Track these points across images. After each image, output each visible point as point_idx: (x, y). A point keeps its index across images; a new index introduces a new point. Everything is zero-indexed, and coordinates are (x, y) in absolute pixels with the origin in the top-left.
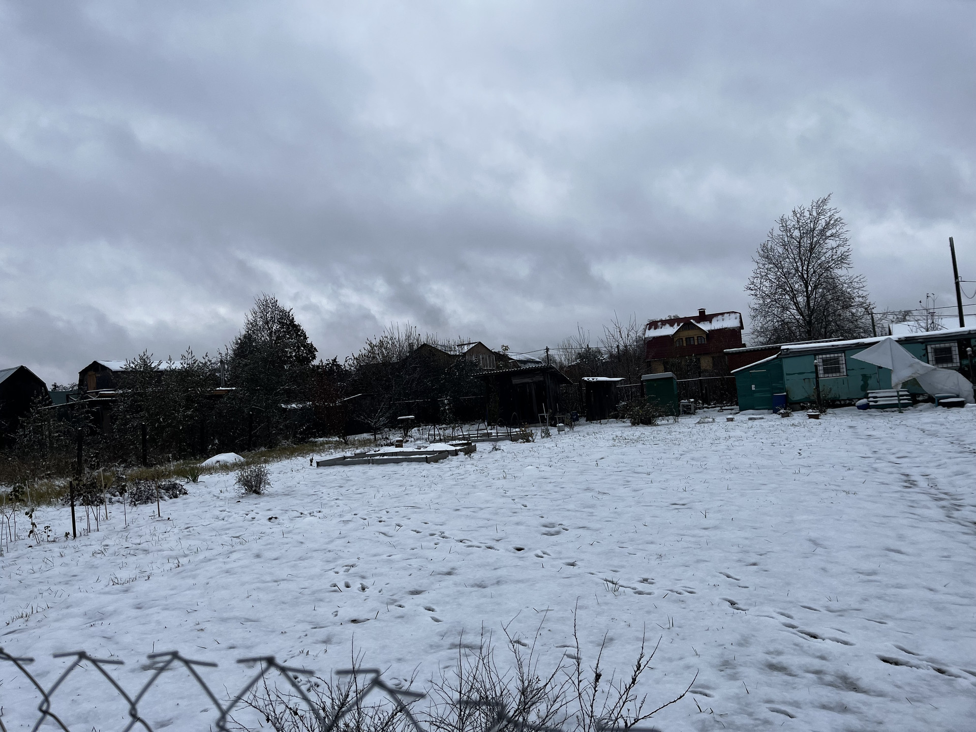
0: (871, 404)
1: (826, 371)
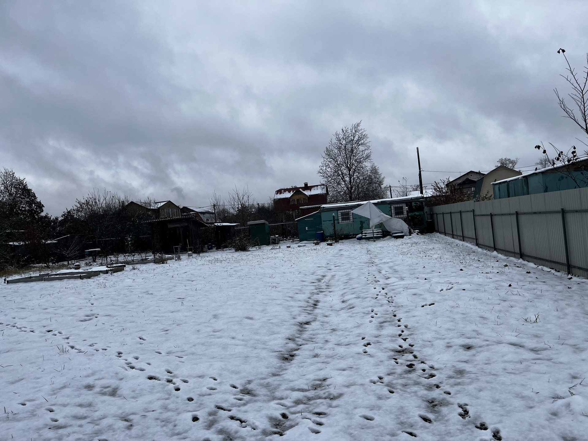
1: (343, 219)
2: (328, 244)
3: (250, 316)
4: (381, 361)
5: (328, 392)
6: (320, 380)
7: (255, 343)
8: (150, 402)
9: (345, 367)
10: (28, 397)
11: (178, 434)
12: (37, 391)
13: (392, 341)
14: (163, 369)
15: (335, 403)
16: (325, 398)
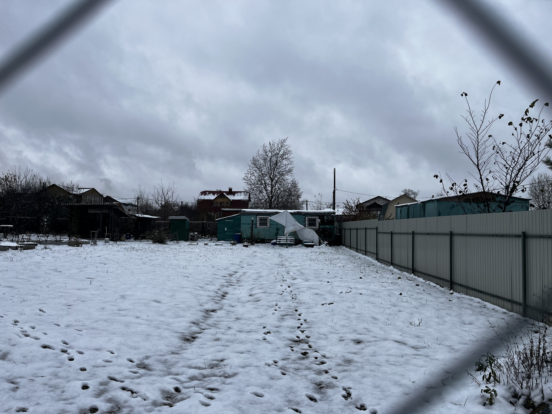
0: (277, 242)
1: (261, 224)
2: (244, 246)
3: (158, 300)
4: (278, 348)
5: (223, 370)
6: (218, 361)
7: (159, 324)
8: (40, 369)
9: (244, 350)
11: (64, 400)
13: (291, 332)
14: (59, 340)
15: (228, 380)
16: (220, 376)
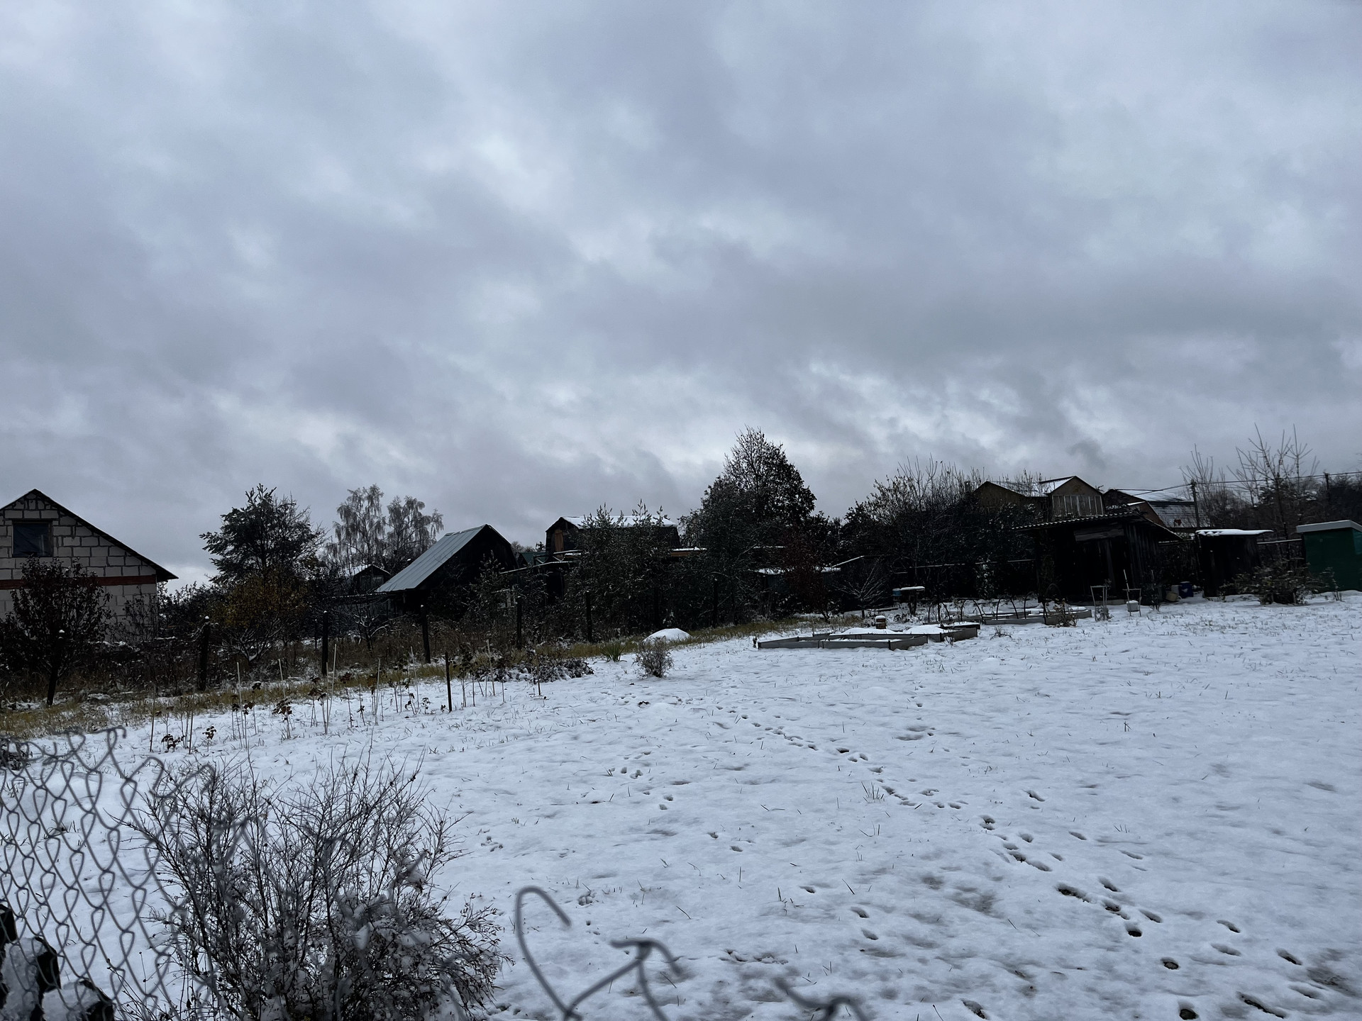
3: (1323, 783)
10: (818, 878)
12: (833, 869)
14: (1094, 876)
